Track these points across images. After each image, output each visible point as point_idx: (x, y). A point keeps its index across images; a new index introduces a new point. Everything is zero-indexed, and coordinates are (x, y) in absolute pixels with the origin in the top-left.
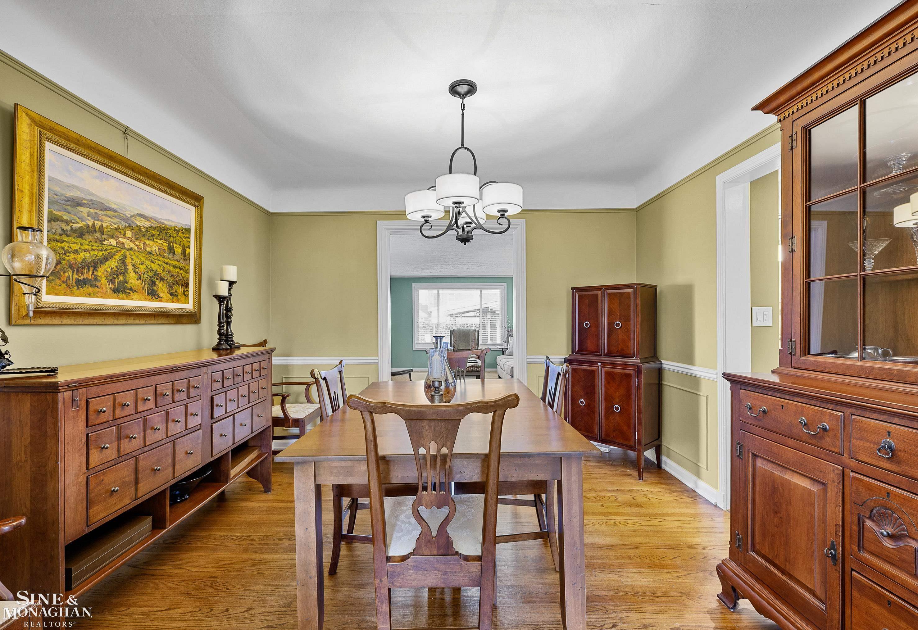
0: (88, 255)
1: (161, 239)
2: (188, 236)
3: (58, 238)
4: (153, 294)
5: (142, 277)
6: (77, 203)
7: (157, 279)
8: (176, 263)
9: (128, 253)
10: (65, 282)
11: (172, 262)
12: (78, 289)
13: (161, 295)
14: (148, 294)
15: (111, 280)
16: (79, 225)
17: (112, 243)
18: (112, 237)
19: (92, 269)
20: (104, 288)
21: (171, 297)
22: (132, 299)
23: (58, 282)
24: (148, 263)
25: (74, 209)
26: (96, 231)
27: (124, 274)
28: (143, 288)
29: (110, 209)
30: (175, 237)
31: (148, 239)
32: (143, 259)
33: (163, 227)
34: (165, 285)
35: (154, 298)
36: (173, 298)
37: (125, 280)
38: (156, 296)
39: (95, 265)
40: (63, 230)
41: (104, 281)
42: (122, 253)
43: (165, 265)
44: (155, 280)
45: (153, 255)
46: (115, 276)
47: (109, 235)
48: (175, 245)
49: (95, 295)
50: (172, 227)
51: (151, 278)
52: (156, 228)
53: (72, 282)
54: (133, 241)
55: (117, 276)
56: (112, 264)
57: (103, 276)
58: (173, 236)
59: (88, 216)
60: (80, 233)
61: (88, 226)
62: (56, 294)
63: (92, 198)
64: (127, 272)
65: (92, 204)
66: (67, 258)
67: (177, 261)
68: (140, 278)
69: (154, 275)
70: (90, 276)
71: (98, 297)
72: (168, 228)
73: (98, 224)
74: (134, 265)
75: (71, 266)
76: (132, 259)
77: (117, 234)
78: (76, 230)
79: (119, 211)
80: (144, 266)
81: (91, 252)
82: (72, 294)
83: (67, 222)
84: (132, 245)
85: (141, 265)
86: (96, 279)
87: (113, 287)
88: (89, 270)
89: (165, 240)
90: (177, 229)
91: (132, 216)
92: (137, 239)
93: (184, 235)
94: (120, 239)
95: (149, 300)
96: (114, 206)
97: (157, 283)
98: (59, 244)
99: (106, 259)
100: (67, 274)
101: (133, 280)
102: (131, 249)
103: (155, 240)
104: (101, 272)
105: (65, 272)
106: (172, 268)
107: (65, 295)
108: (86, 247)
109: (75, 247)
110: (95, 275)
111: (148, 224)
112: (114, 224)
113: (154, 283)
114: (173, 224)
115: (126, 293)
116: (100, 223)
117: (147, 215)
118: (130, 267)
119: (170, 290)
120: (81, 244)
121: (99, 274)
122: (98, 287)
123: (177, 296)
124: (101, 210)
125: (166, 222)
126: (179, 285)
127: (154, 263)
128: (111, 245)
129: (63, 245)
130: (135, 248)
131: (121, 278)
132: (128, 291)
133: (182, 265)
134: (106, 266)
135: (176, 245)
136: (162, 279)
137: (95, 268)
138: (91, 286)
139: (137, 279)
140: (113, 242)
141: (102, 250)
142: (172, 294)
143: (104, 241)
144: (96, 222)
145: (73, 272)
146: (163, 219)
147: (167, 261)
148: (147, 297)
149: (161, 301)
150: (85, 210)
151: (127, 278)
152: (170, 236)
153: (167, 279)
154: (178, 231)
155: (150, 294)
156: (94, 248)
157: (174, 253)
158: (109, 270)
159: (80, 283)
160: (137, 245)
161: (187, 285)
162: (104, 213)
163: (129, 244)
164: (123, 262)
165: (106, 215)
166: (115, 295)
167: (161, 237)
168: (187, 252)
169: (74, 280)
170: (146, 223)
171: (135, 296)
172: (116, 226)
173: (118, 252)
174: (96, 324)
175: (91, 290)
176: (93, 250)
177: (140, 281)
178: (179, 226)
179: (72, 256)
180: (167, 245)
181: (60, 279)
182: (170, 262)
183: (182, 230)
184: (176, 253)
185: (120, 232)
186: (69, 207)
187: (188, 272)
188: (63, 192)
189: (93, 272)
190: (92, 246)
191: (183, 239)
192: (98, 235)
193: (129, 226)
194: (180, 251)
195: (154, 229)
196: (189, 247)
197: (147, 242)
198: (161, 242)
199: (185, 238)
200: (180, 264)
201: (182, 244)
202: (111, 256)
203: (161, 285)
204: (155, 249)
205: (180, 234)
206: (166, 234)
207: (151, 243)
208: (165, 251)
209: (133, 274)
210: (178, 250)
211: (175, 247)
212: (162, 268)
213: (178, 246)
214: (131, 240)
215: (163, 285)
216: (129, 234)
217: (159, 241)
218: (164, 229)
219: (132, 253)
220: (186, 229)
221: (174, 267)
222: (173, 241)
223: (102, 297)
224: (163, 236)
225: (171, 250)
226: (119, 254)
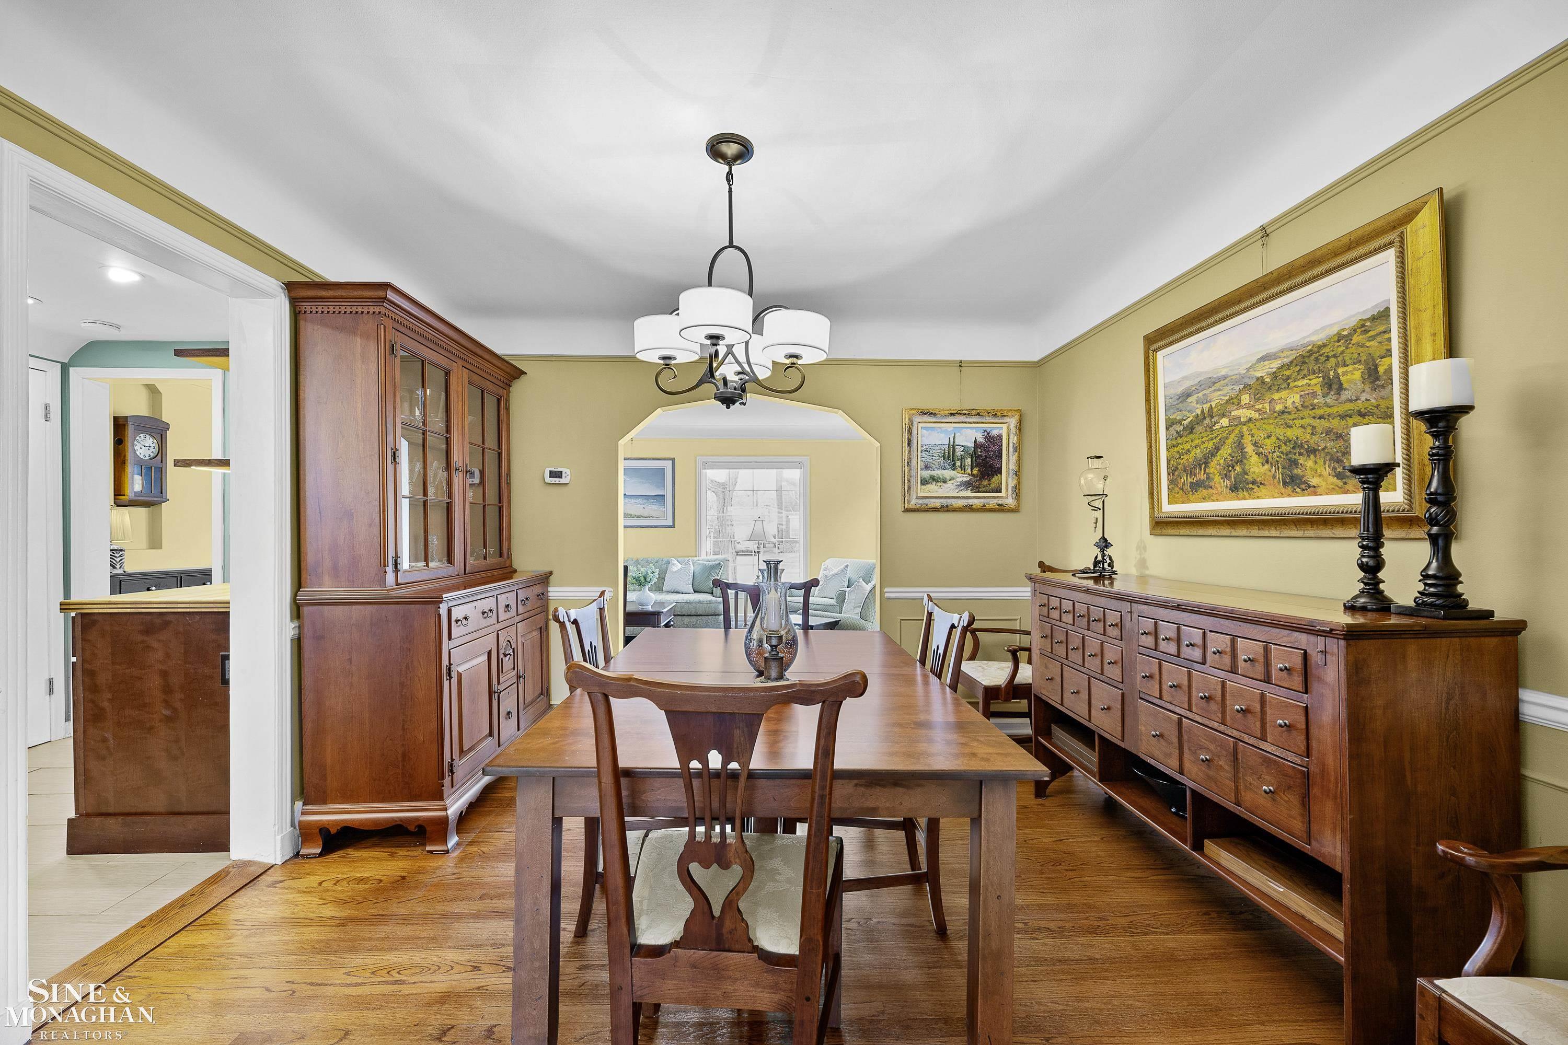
0: (1199, 450)
1: (1304, 377)
2: (1382, 328)
3: (1174, 442)
4: (1293, 482)
5: (1270, 459)
6: (1187, 395)
7: (1300, 454)
8: (1349, 406)
9: (1245, 428)
10: (1182, 489)
11: (1334, 410)
12: (1192, 493)
13: (1314, 481)
14: (1285, 484)
15: (1226, 475)
16: (1189, 420)
17: (1224, 424)
18: (1224, 416)
19: (1203, 466)
20: (1219, 489)
21: (1340, 483)
22: (1258, 498)
23: (1177, 489)
24: (1280, 432)
25: (1185, 404)
26: (1205, 418)
27: (1241, 461)
28: (1274, 477)
29: (1219, 379)
30: (1342, 352)
31: (1278, 391)
32: (1270, 428)
33: (1310, 351)
34: (1321, 462)
35: (1298, 490)
36: (1345, 483)
37: (1243, 469)
38: (1303, 486)
39: (1204, 462)
40: (1177, 432)
41: (1217, 479)
42: (1237, 432)
43: (1317, 423)
44: (1297, 457)
45: (1289, 413)
46: (1230, 468)
47: (1219, 415)
48: (1340, 370)
49: (1209, 498)
50: (1330, 340)
51: (1287, 455)
52: (1291, 362)
53: (1187, 487)
54: (1252, 407)
55: (1233, 468)
56: (1225, 452)
57: (1216, 472)
58: (1335, 356)
59: (1198, 402)
60: (1191, 428)
61: (1198, 415)
62: (1176, 503)
63: (1199, 379)
64: (1246, 458)
65: (1200, 386)
66: (1182, 462)
67: (1351, 401)
68: (1267, 462)
69: (1294, 448)
70: (1202, 476)
71: (1213, 501)
72: (1320, 347)
73: (1206, 407)
74: (1255, 444)
75: (1185, 470)
76: (1252, 436)
77: (1230, 407)
78: (1187, 426)
79: (1230, 373)
80: (1273, 439)
81: (1202, 447)
82: (1189, 501)
83: (1179, 422)
84: (1249, 414)
85: (1267, 440)
86: (1209, 477)
87: (1229, 483)
88: (1201, 469)
89: (1314, 372)
90: (1345, 333)
91: (1248, 369)
92: (1258, 399)
93: (1371, 333)
94: (1233, 413)
95: (1289, 495)
96: (1223, 373)
97: (1301, 461)
98: (1175, 449)
99: (1217, 449)
100: (1182, 480)
101: (1256, 467)
102: (1250, 420)
103: (1292, 385)
104: (1215, 465)
105: (1181, 478)
106: (1335, 423)
107: (1183, 503)
108: (1197, 442)
109: (1187, 447)
110: (1208, 474)
111: (1276, 364)
112: (1225, 396)
113: (1295, 463)
114: (1335, 330)
115: (1247, 490)
116: (1208, 405)
117: (1274, 351)
118: (1249, 449)
119: (1335, 469)
120: (1193, 441)
121: (1212, 470)
122: (1211, 487)
124: (1210, 387)
125: (1314, 338)
127: (1291, 427)
128: (1223, 427)
129: (1177, 449)
130: (1256, 415)
131: (1238, 469)
132: (1250, 486)
133: (1367, 404)
134: (1219, 458)
135: (1345, 369)
136: (1312, 451)
137: (1206, 463)
138: (1205, 488)
139: (1263, 465)
140: (1225, 422)
141: (1212, 439)
142: (1338, 476)
143: (1214, 426)
144: (1204, 406)
145: (1187, 476)
146: (1308, 336)
147: (1319, 412)
148: (1283, 490)
149: (1315, 494)
150: (1193, 399)
151: (1247, 467)
152: (1328, 358)
153: (1326, 447)
154: (1348, 338)
155: (1288, 483)
156: (1204, 439)
157: (1341, 388)
158: (1222, 461)
159: (1196, 486)
160: (1258, 410)
162: (1213, 388)
163: (1244, 414)
164: (1240, 446)
165: (1215, 391)
166: (1234, 494)
167: (1305, 372)
168: (1381, 370)
169: (1189, 485)
170: (1272, 366)
171: (1263, 491)
172: (1227, 398)
173: (1231, 433)
175: (1205, 492)
176: (1203, 442)
177: (1267, 466)
178: (1353, 322)
179: (1185, 457)
180: (1321, 379)
181: (1177, 486)
182: (1330, 410)
183: (1364, 325)
184: (1345, 386)
185: (1233, 403)
186: (1181, 405)
188: (1176, 391)
189: (1205, 470)
190: (1202, 438)
191: (1368, 344)
192: (1207, 421)
193: (1244, 387)
194: (1357, 375)
195: (1288, 366)
196: (1389, 353)
197: (1276, 396)
198: (1305, 381)
199: (1373, 338)
200: (1359, 405)
201: (1364, 357)
202: (1223, 442)
203: (1310, 463)
204: (1292, 400)
205: (1355, 339)
206: (1317, 359)
207: (1283, 394)
208: (1314, 395)
209: (1254, 459)
210: (1352, 376)
211: (1345, 374)
212: (1309, 430)
213: (1350, 368)
214: (1249, 407)
215: (1316, 462)
216: (1245, 399)
217: (1300, 383)
218: (1311, 353)
219: (1251, 425)
220: (1374, 319)
221: (1343, 417)
222: (1337, 365)
223: (1218, 500)
224: (1309, 370)
225: (1333, 385)
226: (1232, 436)
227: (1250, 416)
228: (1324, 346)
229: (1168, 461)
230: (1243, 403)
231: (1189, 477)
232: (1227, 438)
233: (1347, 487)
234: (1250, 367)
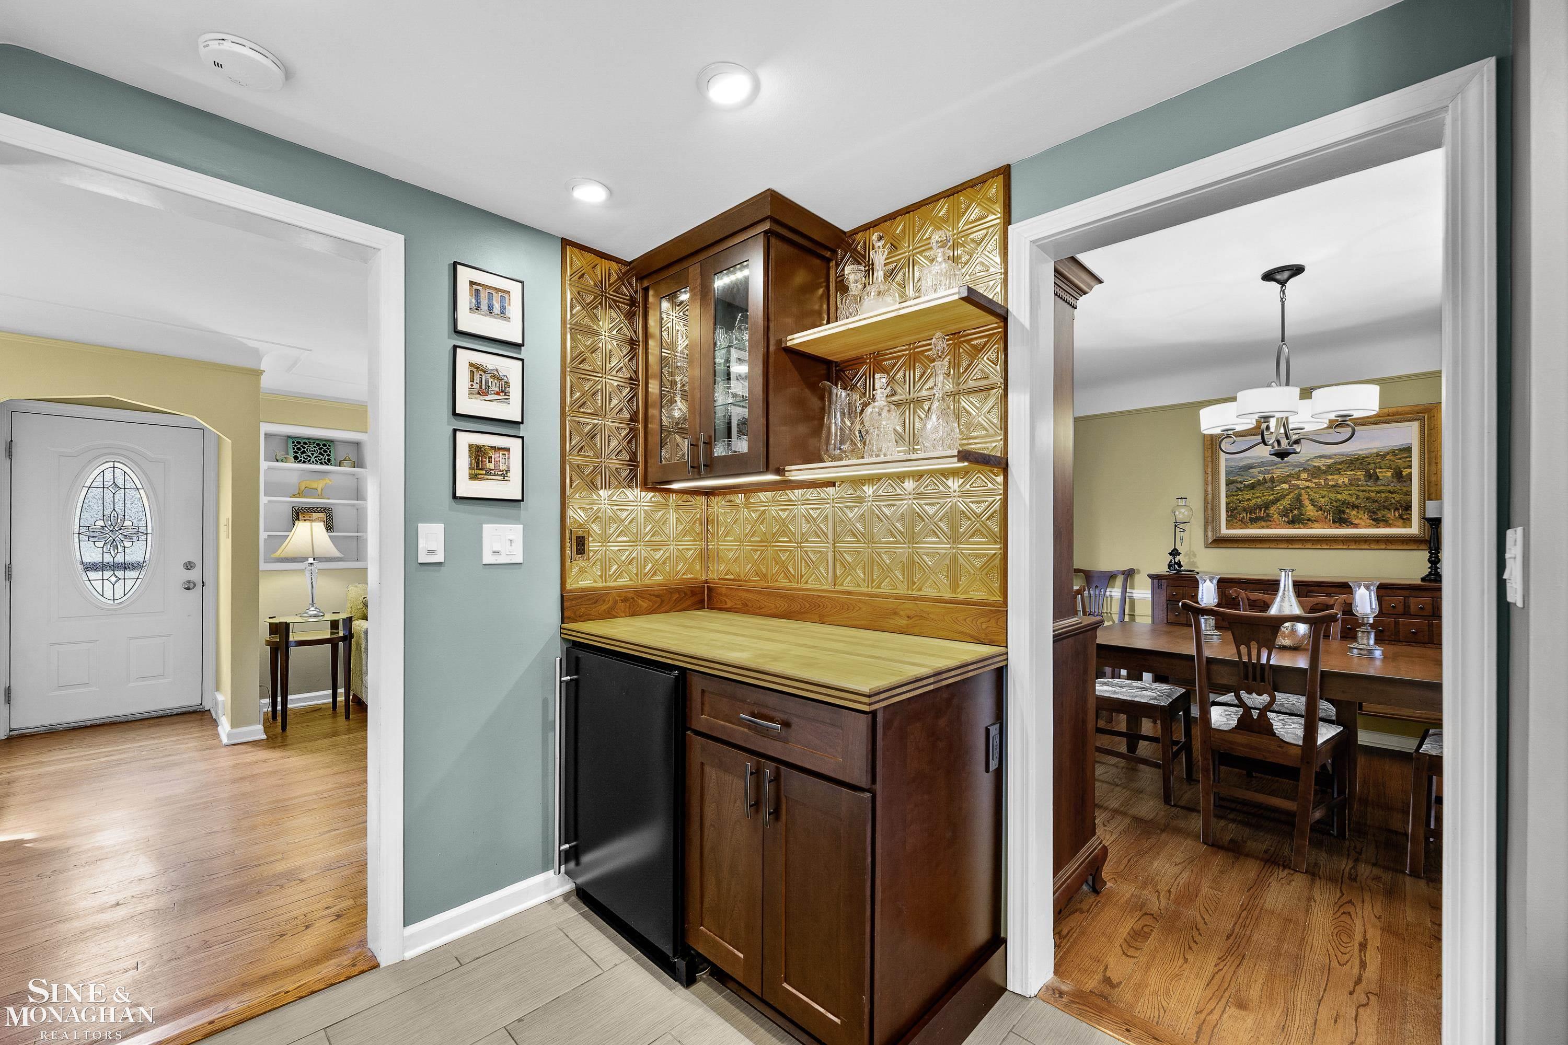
0: (1260, 500)
1: (1351, 471)
2: (1405, 455)
3: (1234, 494)
4: (1340, 520)
5: (1323, 509)
6: (1249, 468)
7: (1347, 508)
8: (1382, 488)
9: (1303, 491)
10: (1241, 521)
11: (1373, 489)
12: (1252, 524)
13: (1356, 522)
14: (1334, 522)
15: (1284, 515)
16: (1251, 482)
18: (1284, 482)
19: (1263, 509)
20: (1277, 522)
21: (1374, 523)
22: (1311, 528)
23: (1236, 521)
24: (1332, 496)
26: (1266, 482)
27: (1299, 508)
28: (1326, 518)
30: (1379, 462)
31: (1331, 475)
32: (1324, 493)
34: (1362, 512)
35: (1344, 525)
36: (1378, 523)
37: (1300, 513)
38: (1348, 524)
39: (1267, 506)
40: (1238, 488)
41: (1276, 516)
42: (1296, 492)
43: (1360, 494)
44: (1344, 509)
45: (1340, 487)
46: (1289, 512)
47: (1280, 482)
48: (1377, 470)
49: (1268, 527)
50: (1372, 455)
51: (1337, 508)
52: (1343, 462)
53: (1246, 520)
54: (1310, 481)
55: (1291, 511)
56: (1286, 502)
57: (1275, 513)
58: (1374, 463)
59: (1259, 473)
60: (1252, 487)
61: (1259, 480)
64: (1303, 507)
65: (1262, 464)
66: (1242, 505)
67: (1384, 485)
68: (1321, 510)
69: (1342, 504)
70: (1262, 515)
71: (1272, 528)
72: (1364, 457)
73: (1268, 476)
74: (1311, 500)
75: (1245, 510)
76: (1309, 495)
77: (1290, 479)
78: (1248, 485)
80: (1326, 499)
81: (1263, 498)
82: (1247, 528)
83: (1241, 482)
84: (1307, 484)
85: (1321, 499)
86: (1268, 515)
87: (1286, 520)
88: (1261, 510)
89: (1359, 469)
90: (1381, 454)
91: (1307, 461)
92: (1315, 477)
93: (1400, 456)
94: (1293, 482)
95: (1337, 528)
97: (1347, 511)
98: (1235, 497)
99: (1277, 500)
100: (1242, 515)
101: (1311, 512)
102: (1308, 487)
103: (1342, 473)
104: (1272, 510)
105: (1240, 514)
106: (1373, 495)
107: (1241, 529)
108: (1258, 495)
109: (1247, 497)
110: (1267, 513)
111: (1330, 461)
112: (1286, 472)
113: (1344, 512)
114: (1375, 451)
115: (1302, 523)
116: (1270, 475)
117: (1329, 454)
118: (1306, 502)
119: (1371, 516)
120: (1253, 494)
121: (1271, 512)
122: (1270, 521)
123: (1386, 521)
125: (1360, 452)
126: (1389, 510)
127: (1341, 494)
128: (1283, 489)
129: (1238, 497)
130: (1314, 485)
131: (1296, 512)
132: (1305, 522)
133: (1394, 488)
134: (1278, 505)
135: (1381, 470)
136: (1354, 507)
138: (1264, 521)
139: (1317, 511)
140: (1285, 486)
141: (1273, 494)
142: (1374, 520)
143: (1275, 487)
144: (1266, 476)
145: (1246, 514)
147: (1362, 488)
148: (1332, 525)
149: (1357, 528)
150: (1255, 471)
151: (1303, 512)
152: (1369, 464)
153: (1366, 506)
154: (1384, 456)
155: (1337, 522)
156: (1265, 494)
157: (1378, 478)
158: (1281, 507)
159: (1254, 521)
160: (1314, 483)
161: (1408, 508)
162: (1275, 467)
163: (1302, 484)
164: (1298, 499)
165: (1276, 469)
166: (1290, 525)
167: (1353, 467)
168: (1404, 474)
169: (1248, 519)
170: (1327, 461)
171: (1316, 524)
172: (1288, 474)
173: (1290, 492)
174: (1269, 548)
175: (1263, 524)
176: (1264, 496)
177: (1320, 512)
178: (1387, 449)
179: (1246, 503)
180: (1364, 473)
181: (1236, 519)
182: (1369, 488)
183: (1394, 452)
184: (1380, 478)
186: (1242, 473)
187: (1409, 494)
188: (1238, 464)
189: (1265, 511)
190: (1263, 493)
191: (1397, 461)
192: (1269, 484)
193: (1304, 469)
194: (1389, 474)
195: (1340, 463)
196: (1410, 467)
197: (1330, 477)
198: (1352, 473)
199: (1400, 459)
200: (1390, 488)
201: (1393, 467)
202: (1283, 497)
203: (1354, 512)
204: (1342, 480)
205: (1388, 457)
206: (1361, 463)
207: (1336, 477)
208: (1359, 480)
209: (1310, 507)
210: (1386, 474)
211: (1380, 472)
212: (1354, 496)
213: (1385, 470)
214: (1306, 480)
215: (1358, 512)
216: (1304, 475)
217: (1348, 473)
218: (1357, 459)
219: (1309, 490)
220: (1400, 450)
221: (1378, 492)
222: (1376, 468)
223: (1275, 528)
224: (1355, 467)
225: (1372, 477)
226: (1292, 494)
227: (1307, 485)
228: (1367, 457)
229: (1227, 504)
230: (1301, 478)
231: (1248, 514)
232: (1287, 495)
233: (1379, 525)
234: (1309, 460)
